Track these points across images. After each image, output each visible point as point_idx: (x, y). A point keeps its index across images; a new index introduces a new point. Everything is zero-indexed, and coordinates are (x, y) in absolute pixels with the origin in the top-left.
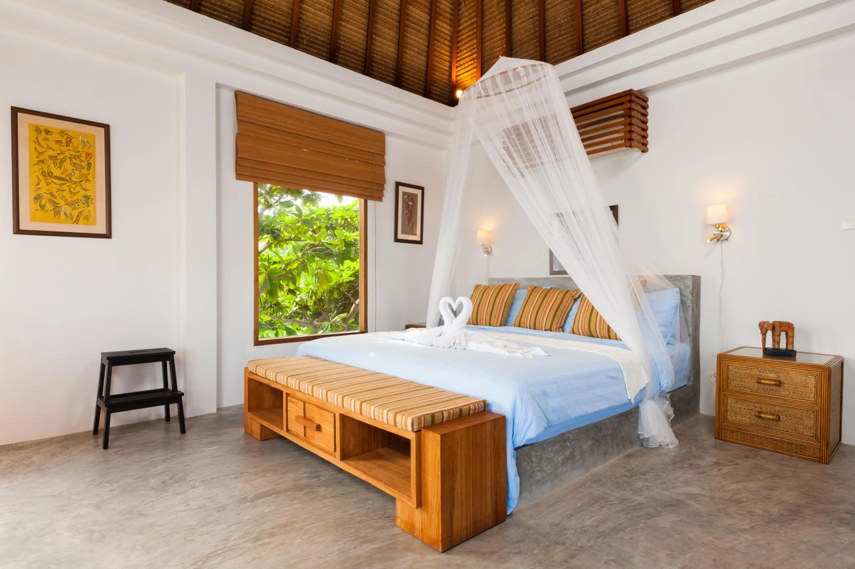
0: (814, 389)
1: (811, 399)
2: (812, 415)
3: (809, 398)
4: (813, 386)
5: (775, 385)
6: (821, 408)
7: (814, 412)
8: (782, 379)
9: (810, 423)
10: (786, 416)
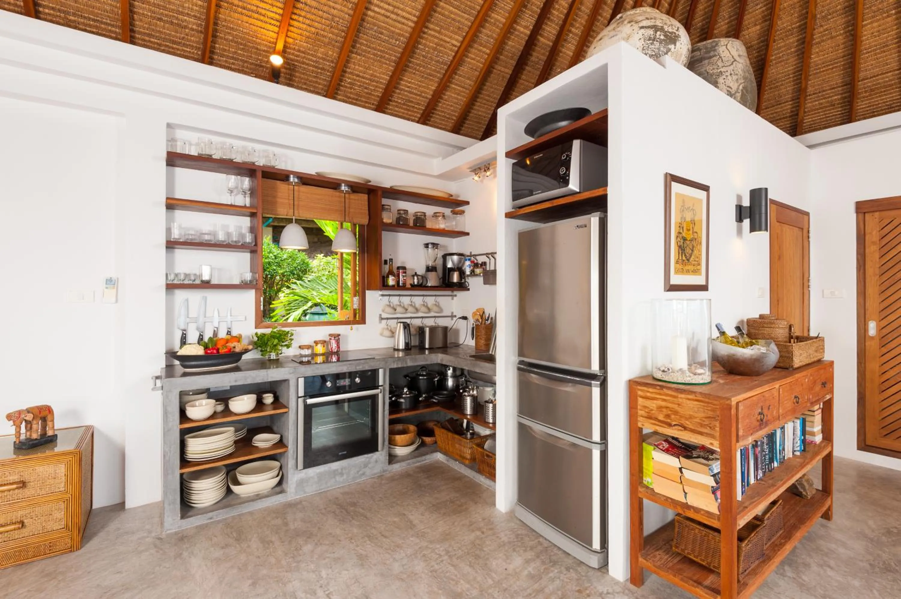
0: (63, 478)
1: (61, 489)
2: (63, 506)
3: (59, 488)
4: (63, 475)
5: (17, 488)
6: (72, 495)
7: (64, 502)
8: (26, 478)
9: (60, 515)
10: (32, 518)
